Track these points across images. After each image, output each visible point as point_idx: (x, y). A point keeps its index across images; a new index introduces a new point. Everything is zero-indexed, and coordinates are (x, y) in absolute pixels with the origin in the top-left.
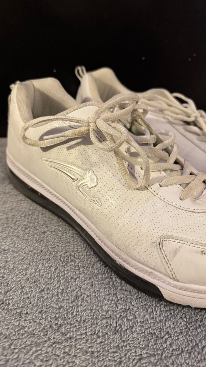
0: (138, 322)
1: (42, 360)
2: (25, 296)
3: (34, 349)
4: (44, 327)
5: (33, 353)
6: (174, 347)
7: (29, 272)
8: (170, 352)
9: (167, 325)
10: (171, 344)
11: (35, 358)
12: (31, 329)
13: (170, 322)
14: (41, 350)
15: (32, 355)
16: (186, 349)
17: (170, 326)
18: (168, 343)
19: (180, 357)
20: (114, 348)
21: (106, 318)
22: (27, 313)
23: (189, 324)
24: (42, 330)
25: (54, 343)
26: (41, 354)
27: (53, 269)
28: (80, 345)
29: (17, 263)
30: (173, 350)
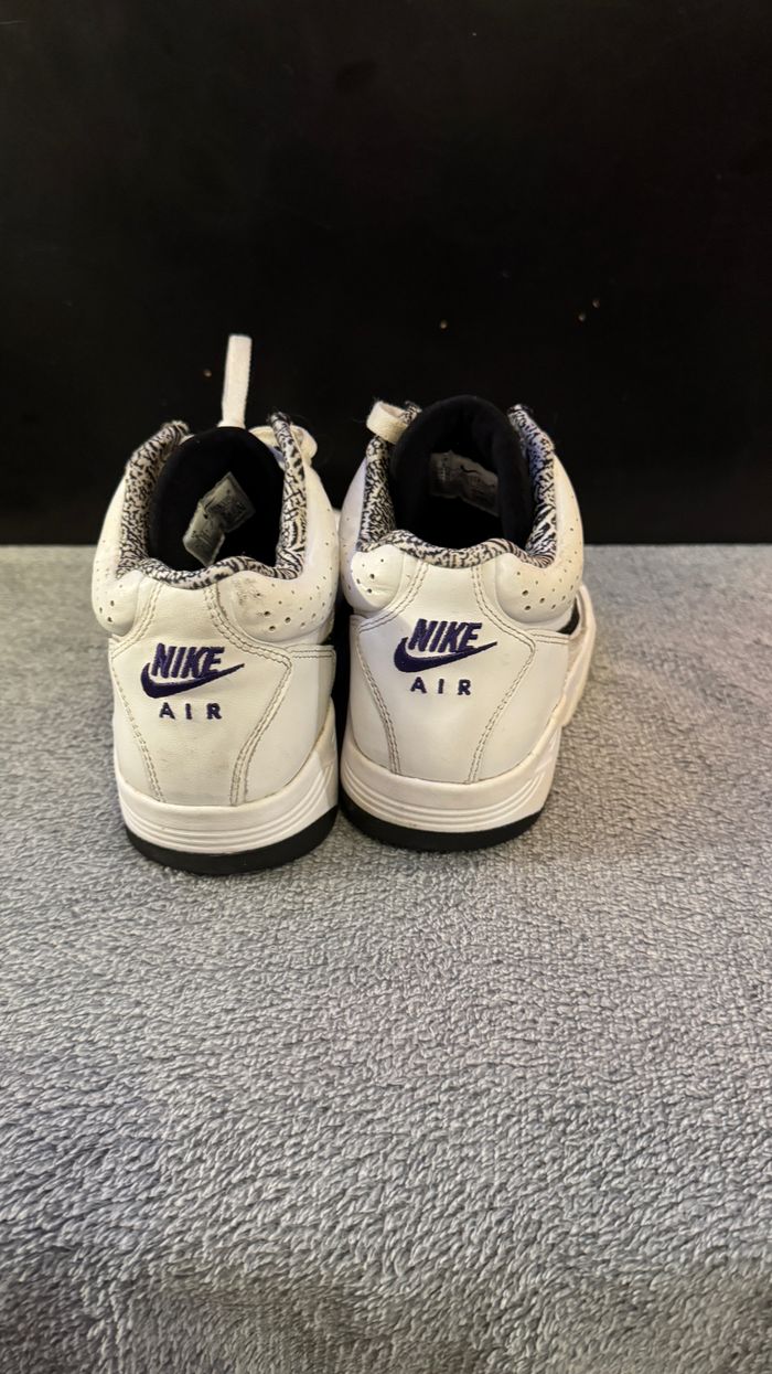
0: (223, 916)
1: (22, 949)
2: (25, 854)
3: (14, 932)
4: (47, 902)
5: (11, 938)
6: (275, 960)
7: (49, 815)
8: (263, 966)
9: (284, 924)
10: (271, 956)
11: (11, 945)
12: (20, 905)
13: (291, 923)
14: (26, 934)
15: (7, 940)
16: (298, 967)
17: (288, 928)
18: (267, 952)
19: (277, 976)
20: (157, 944)
21: (166, 899)
22: (20, 880)
23: (332, 930)
24: (40, 908)
25: (54, 927)
26: (25, 940)
27: (98, 812)
28: (99, 935)
29: (32, 799)
30: (270, 964)
